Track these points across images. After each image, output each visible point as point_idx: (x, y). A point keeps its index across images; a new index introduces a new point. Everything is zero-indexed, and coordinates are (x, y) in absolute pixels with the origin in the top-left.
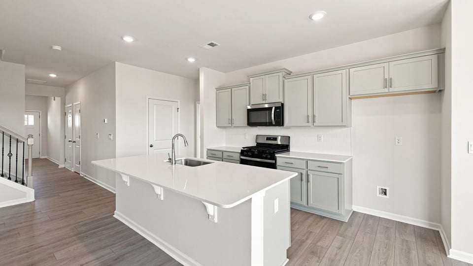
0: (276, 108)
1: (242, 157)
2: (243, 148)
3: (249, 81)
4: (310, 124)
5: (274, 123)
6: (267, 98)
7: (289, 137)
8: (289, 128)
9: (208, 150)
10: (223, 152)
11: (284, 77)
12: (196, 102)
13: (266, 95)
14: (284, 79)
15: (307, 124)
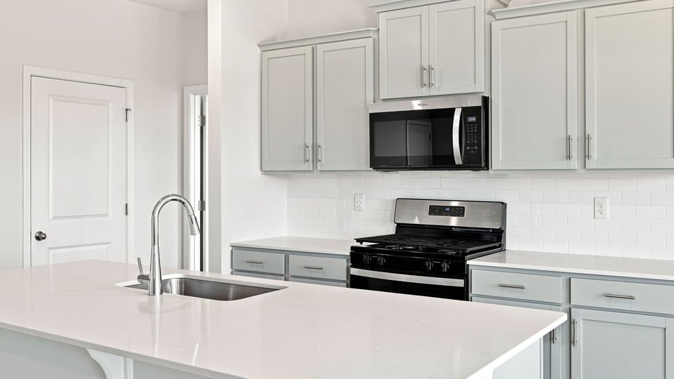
0: (466, 112)
1: (355, 271)
2: (359, 240)
3: (376, 24)
4: (575, 163)
5: (458, 160)
6: (435, 79)
7: (504, 205)
8: (504, 174)
9: (235, 248)
10: (287, 253)
11: (490, 13)
12: (186, 89)
13: (430, 69)
14: (489, 18)
15: (564, 164)
